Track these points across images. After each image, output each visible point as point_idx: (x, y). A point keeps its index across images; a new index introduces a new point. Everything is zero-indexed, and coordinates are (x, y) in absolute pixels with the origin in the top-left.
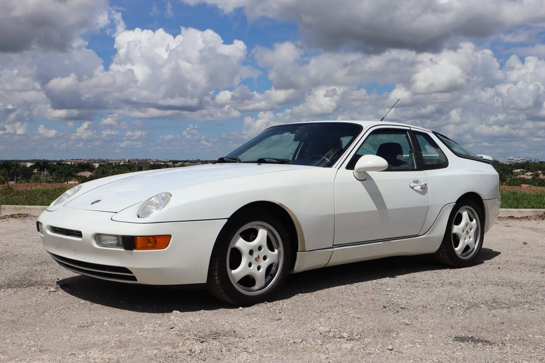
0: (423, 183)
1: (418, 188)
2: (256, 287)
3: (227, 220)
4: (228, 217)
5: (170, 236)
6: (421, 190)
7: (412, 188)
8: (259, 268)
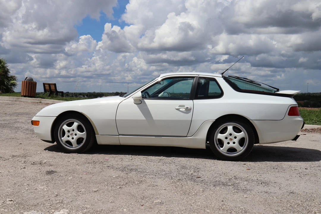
0: (186, 107)
1: (183, 109)
3: (56, 117)
5: (39, 122)
6: (185, 111)
7: (178, 109)
8: (73, 138)
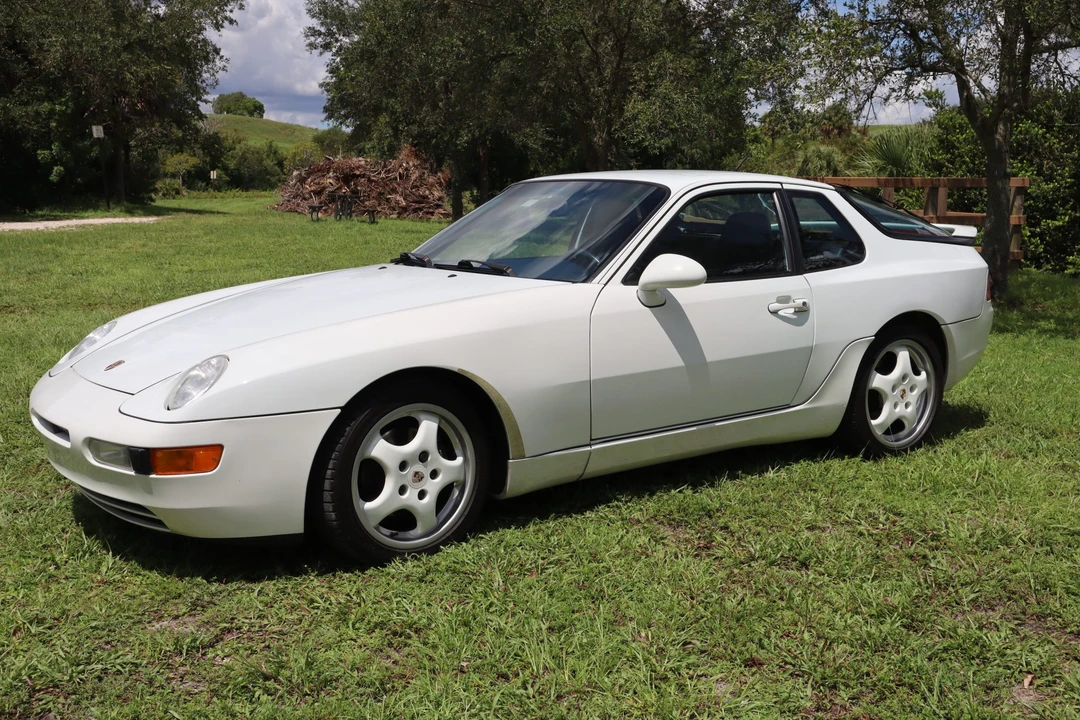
0: (798, 302)
1: (788, 312)
2: (419, 530)
3: (339, 410)
4: (343, 404)
5: (220, 447)
6: (795, 317)
7: (775, 313)
8: (422, 495)
